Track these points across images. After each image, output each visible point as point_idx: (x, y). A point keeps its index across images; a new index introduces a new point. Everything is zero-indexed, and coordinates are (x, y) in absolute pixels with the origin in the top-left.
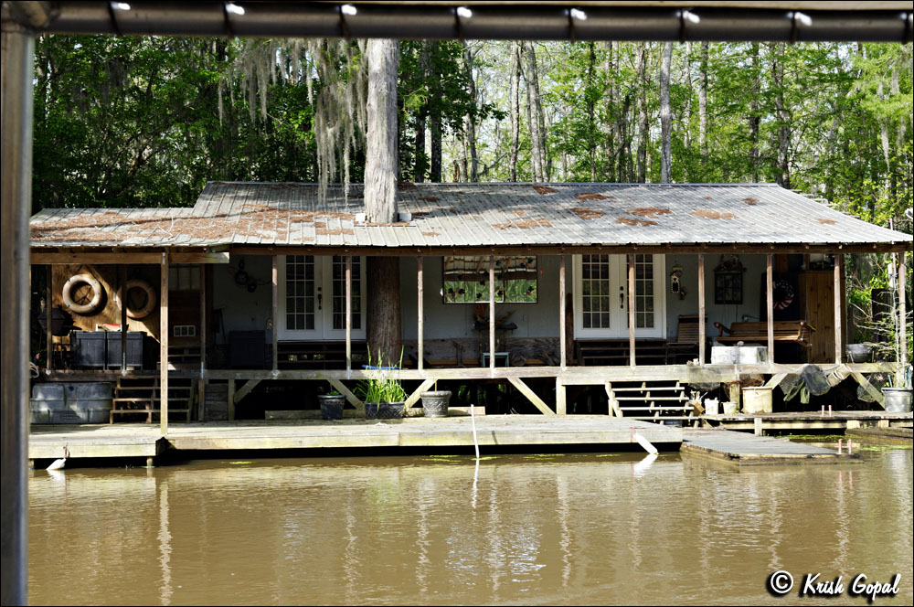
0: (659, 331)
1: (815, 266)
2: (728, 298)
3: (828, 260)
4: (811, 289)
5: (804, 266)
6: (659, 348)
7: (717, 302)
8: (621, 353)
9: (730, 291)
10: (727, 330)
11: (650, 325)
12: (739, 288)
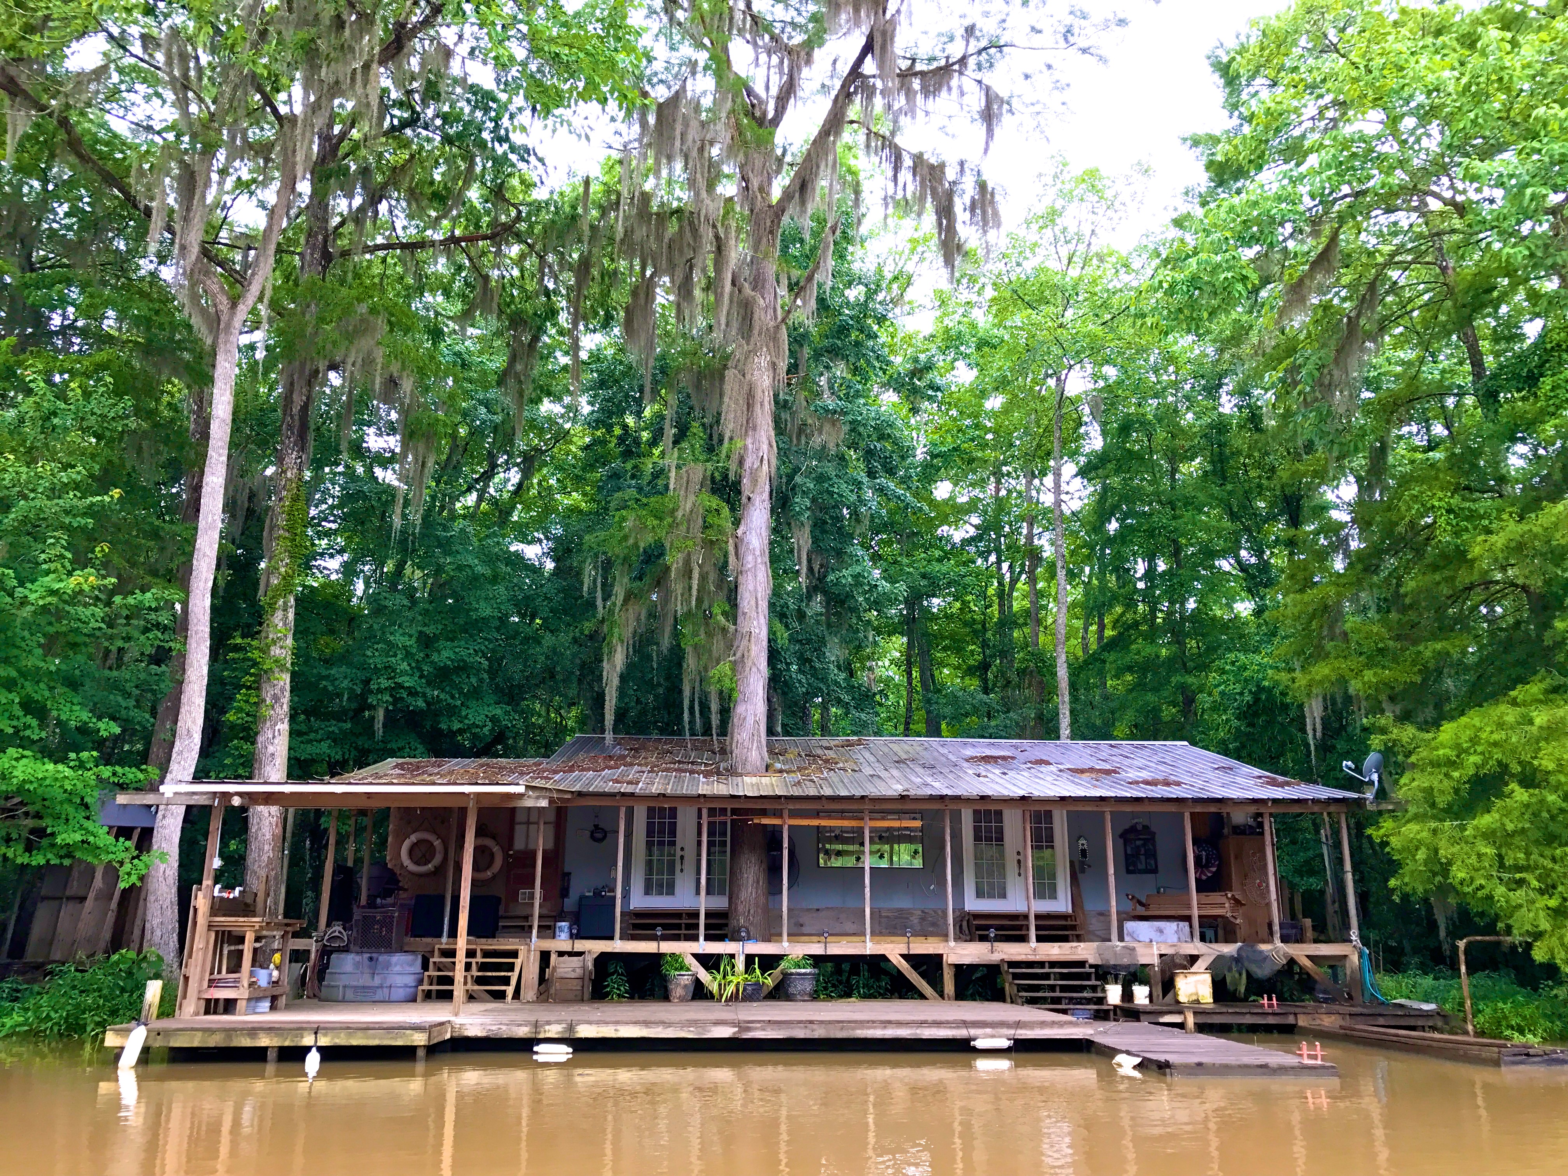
0: (1062, 904)
1: (1238, 830)
2: (1142, 866)
3: (1254, 824)
4: (1236, 858)
5: (1226, 831)
6: (1063, 923)
7: (1129, 872)
8: (1020, 928)
9: (1143, 858)
10: (1141, 904)
11: (1053, 896)
12: (1152, 854)
